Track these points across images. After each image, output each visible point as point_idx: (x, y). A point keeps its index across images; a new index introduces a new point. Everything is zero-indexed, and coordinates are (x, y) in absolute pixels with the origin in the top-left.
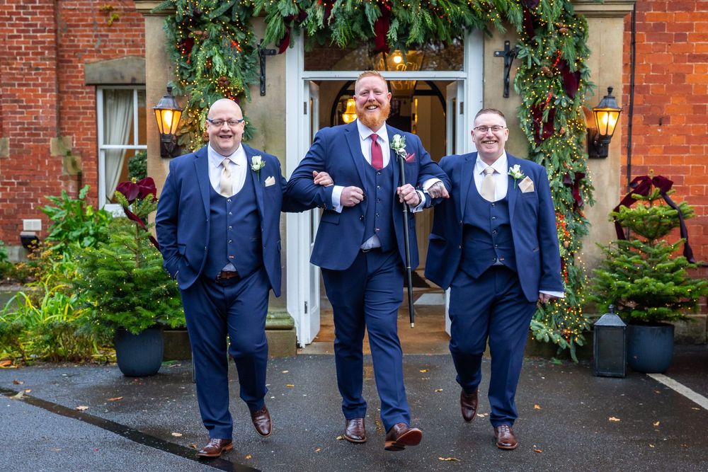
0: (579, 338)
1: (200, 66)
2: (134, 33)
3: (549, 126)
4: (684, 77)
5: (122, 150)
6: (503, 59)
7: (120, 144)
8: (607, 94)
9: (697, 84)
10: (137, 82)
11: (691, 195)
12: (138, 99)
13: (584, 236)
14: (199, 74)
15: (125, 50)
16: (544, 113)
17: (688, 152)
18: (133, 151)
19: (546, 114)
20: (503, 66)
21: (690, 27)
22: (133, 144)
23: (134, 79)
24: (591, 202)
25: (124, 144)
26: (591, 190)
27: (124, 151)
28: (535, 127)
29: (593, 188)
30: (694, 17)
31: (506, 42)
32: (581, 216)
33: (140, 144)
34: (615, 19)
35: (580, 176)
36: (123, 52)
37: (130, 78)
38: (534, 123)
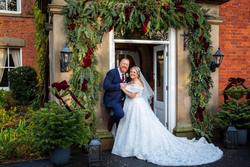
0: (210, 134)
1: (79, 35)
2: (8, 29)
3: (199, 61)
4: (224, 46)
5: (3, 68)
6: (183, 37)
7: (2, 66)
8: (218, 50)
9: (227, 48)
10: (9, 45)
11: (226, 83)
12: (9, 51)
13: (209, 98)
14: (78, 38)
15: (4, 34)
16: (198, 56)
17: (225, 70)
18: (7, 69)
19: (199, 57)
20: (183, 39)
21: (225, 30)
22: (7, 66)
23: (8, 44)
24: (212, 86)
25: (3, 66)
26: (212, 83)
27: (4, 69)
28: (195, 61)
29: (213, 82)
30: (227, 27)
31: (184, 31)
32: (208, 91)
33: (10, 66)
34: (217, 25)
35: (209, 78)
36: (4, 35)
37: (7, 44)
38: (195, 59)
